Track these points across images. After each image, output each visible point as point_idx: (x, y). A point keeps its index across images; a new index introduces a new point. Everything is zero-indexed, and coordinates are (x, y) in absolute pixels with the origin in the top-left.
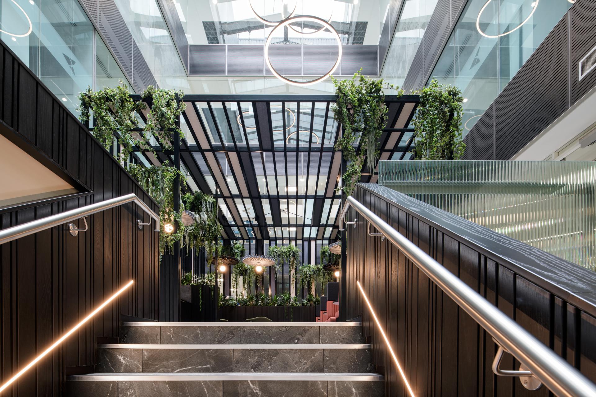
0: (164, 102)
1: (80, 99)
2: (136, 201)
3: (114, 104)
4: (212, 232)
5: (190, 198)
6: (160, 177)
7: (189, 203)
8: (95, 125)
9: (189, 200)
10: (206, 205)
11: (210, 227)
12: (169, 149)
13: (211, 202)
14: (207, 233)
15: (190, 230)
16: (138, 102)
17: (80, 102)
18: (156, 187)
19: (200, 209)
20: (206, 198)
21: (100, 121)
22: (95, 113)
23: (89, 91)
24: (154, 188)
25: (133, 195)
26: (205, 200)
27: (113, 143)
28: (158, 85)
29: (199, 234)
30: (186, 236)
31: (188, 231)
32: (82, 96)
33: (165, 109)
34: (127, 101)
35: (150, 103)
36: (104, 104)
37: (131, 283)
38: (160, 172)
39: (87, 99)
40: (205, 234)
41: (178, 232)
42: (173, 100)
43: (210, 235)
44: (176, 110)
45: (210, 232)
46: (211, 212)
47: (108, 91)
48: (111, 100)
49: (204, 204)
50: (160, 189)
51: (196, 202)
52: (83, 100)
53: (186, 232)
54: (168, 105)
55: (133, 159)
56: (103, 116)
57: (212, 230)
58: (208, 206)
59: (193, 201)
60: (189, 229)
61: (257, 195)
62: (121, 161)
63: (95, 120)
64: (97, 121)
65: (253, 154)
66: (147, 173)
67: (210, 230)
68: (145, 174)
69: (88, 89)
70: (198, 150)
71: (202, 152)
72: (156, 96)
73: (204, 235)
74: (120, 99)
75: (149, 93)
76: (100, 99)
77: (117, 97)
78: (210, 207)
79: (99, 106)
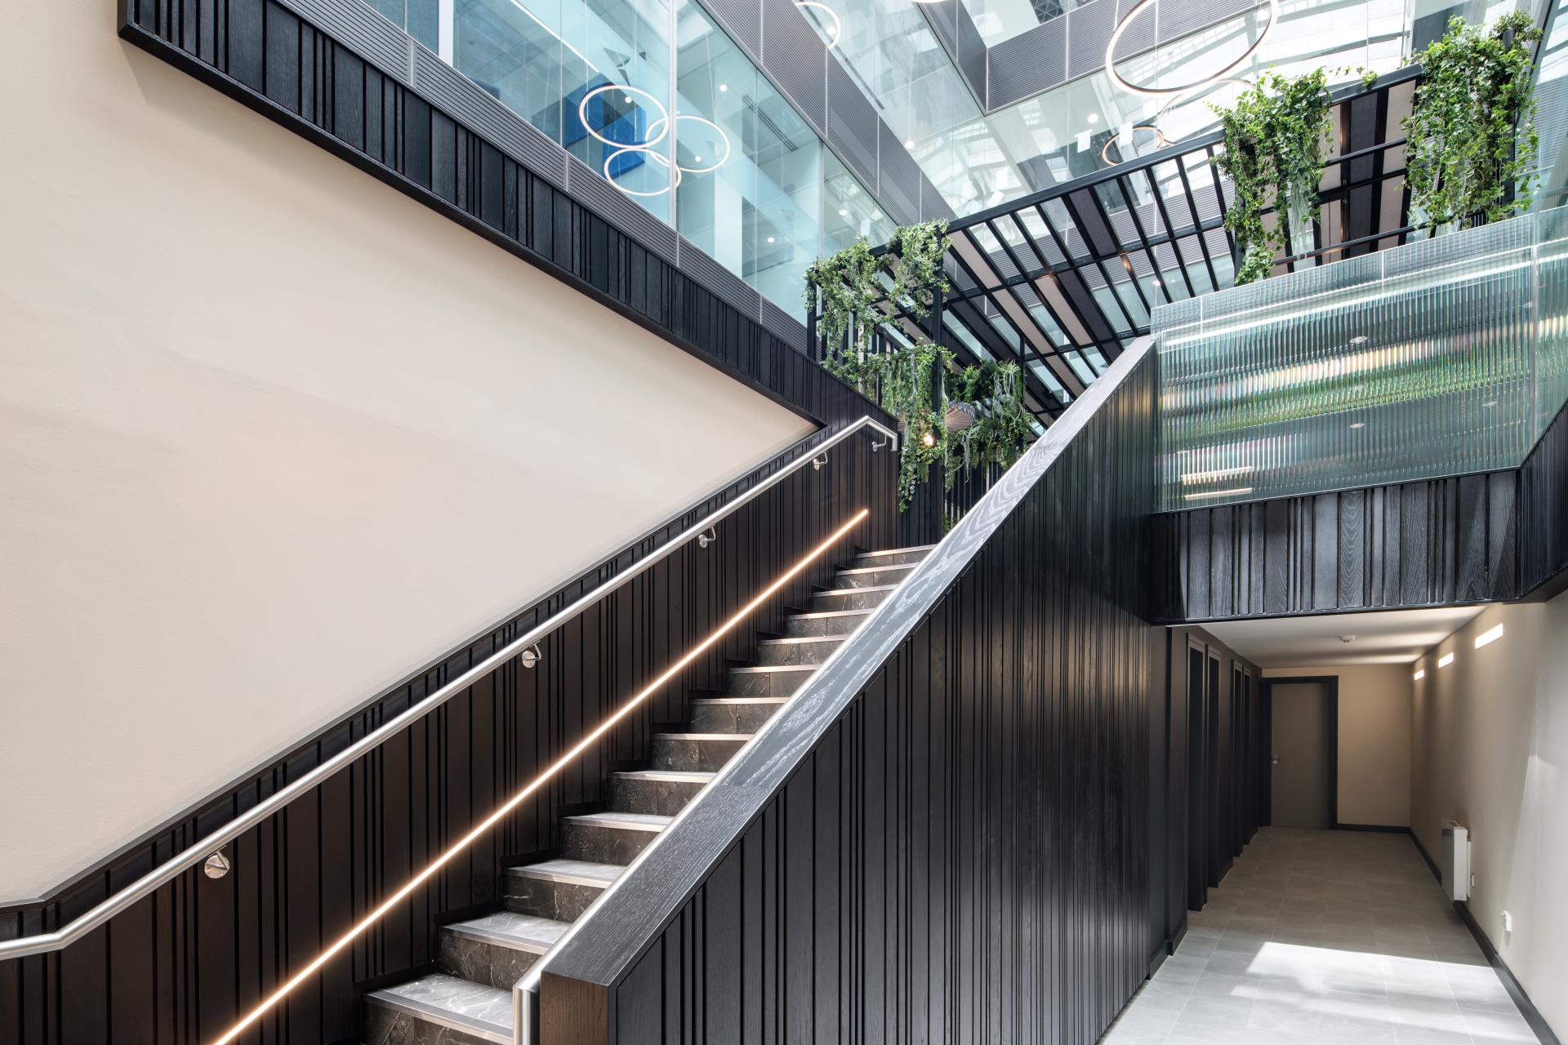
0: (918, 246)
1: (806, 279)
2: (870, 423)
3: (849, 271)
4: (1013, 430)
5: (974, 375)
6: (912, 364)
7: (972, 385)
8: (824, 309)
9: (971, 380)
10: (1001, 382)
11: (1009, 420)
12: (926, 316)
13: (1011, 373)
14: (1001, 433)
15: (972, 435)
16: (881, 258)
17: (806, 282)
18: (907, 381)
19: (990, 392)
20: (1002, 369)
21: (831, 303)
22: (824, 292)
23: (817, 263)
24: (904, 383)
25: (867, 417)
26: (1000, 373)
27: (847, 327)
28: (923, 174)
29: (988, 438)
30: (965, 446)
31: (969, 437)
32: (809, 273)
33: (918, 259)
34: (867, 261)
35: (900, 255)
36: (837, 275)
37: (864, 513)
38: (912, 356)
39: (815, 276)
40: (998, 436)
41: (938, 443)
42: (931, 238)
43: (1008, 437)
44: (937, 252)
45: (1007, 431)
46: (1011, 392)
47: (841, 256)
48: (845, 267)
49: (997, 382)
50: (912, 383)
51: (983, 382)
52: (809, 278)
53: (965, 440)
54: (925, 249)
55: (878, 336)
56: (835, 295)
57: (1012, 426)
58: (1005, 382)
59: (979, 380)
60: (970, 433)
61: (1110, 336)
62: (859, 353)
63: (824, 303)
64: (826, 304)
65: (1083, 270)
66: (894, 362)
67: (1008, 427)
68: (891, 364)
69: (816, 260)
70: (980, 292)
71: (988, 293)
72: (907, 240)
73: (997, 439)
74: (857, 261)
75: (898, 237)
76: (830, 271)
77: (853, 261)
78: (1008, 385)
79: (829, 281)
